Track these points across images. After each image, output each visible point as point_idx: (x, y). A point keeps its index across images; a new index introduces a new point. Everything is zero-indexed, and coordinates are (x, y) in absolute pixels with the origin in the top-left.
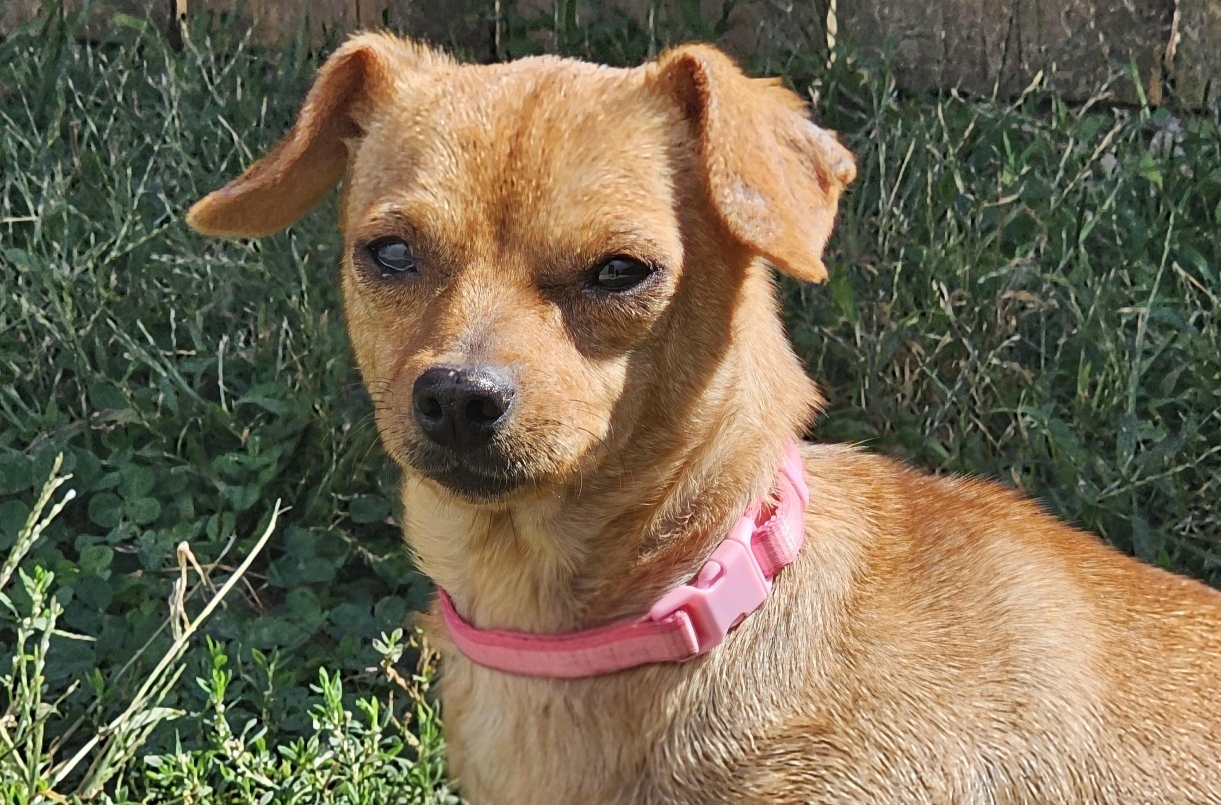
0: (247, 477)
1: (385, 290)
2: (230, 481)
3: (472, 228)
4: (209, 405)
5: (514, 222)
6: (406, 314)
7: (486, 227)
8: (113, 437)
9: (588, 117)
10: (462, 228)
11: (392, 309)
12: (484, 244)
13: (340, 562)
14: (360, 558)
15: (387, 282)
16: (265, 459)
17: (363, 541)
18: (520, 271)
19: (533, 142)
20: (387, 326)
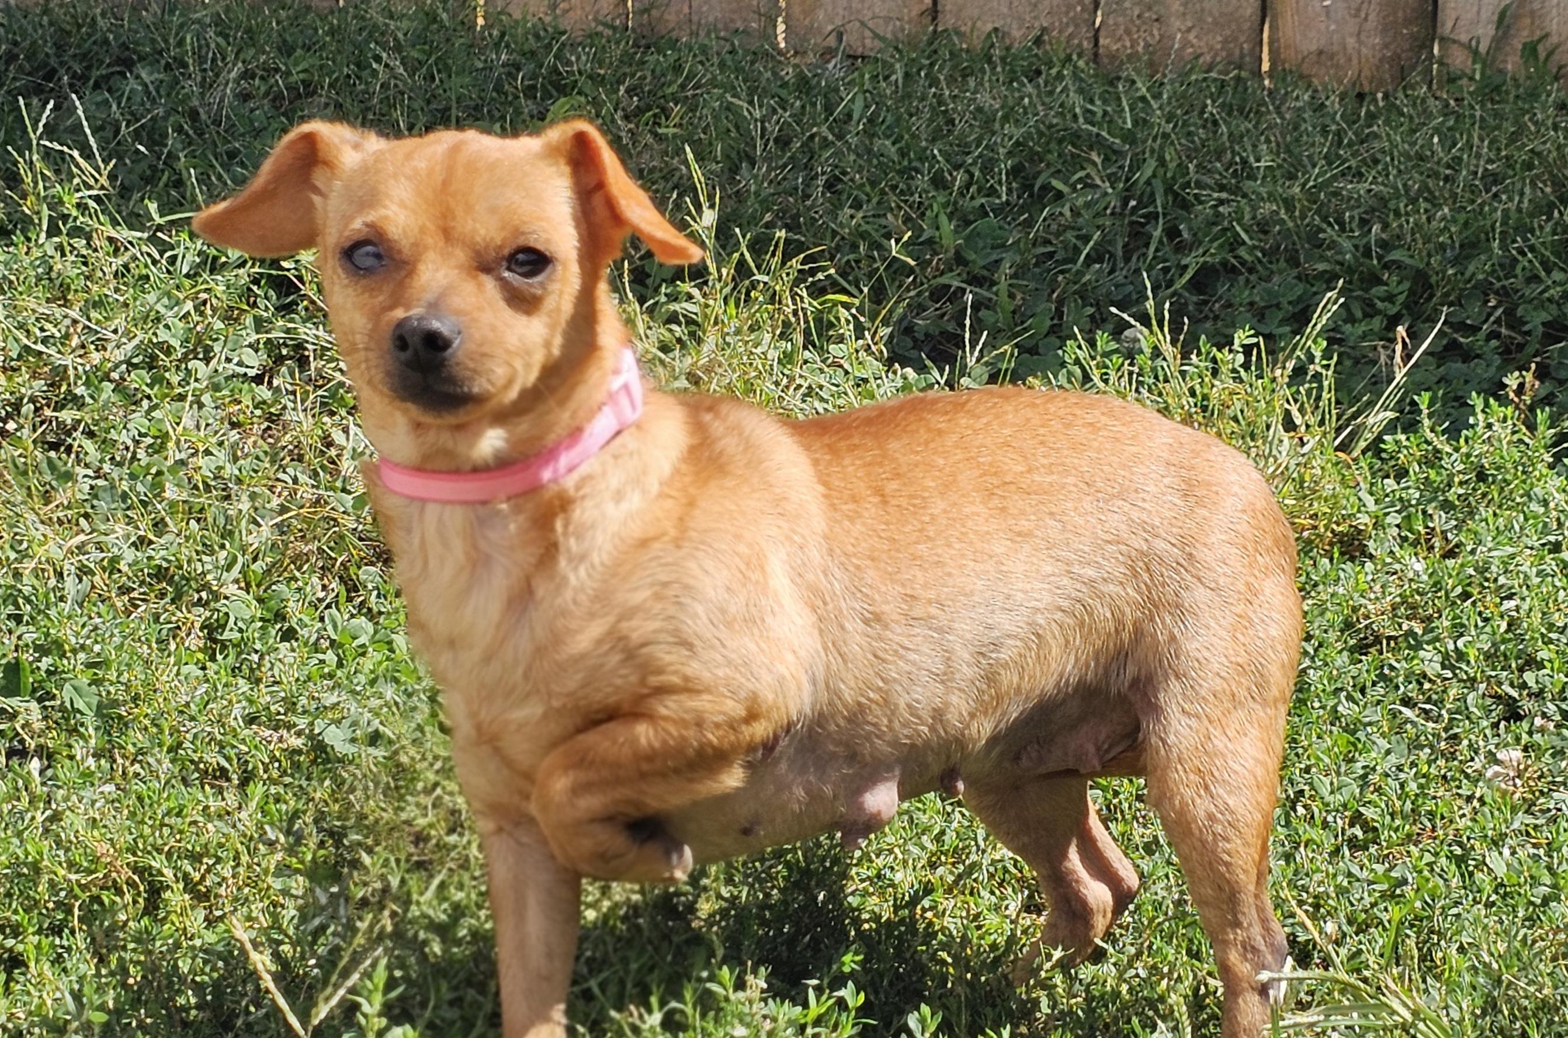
0: (1390, 298)
2: (1383, 300)
4: (1368, 261)
5: (451, 227)
8: (1315, 277)
12: (433, 240)
14: (1455, 340)
16: (1400, 288)
17: (1456, 331)
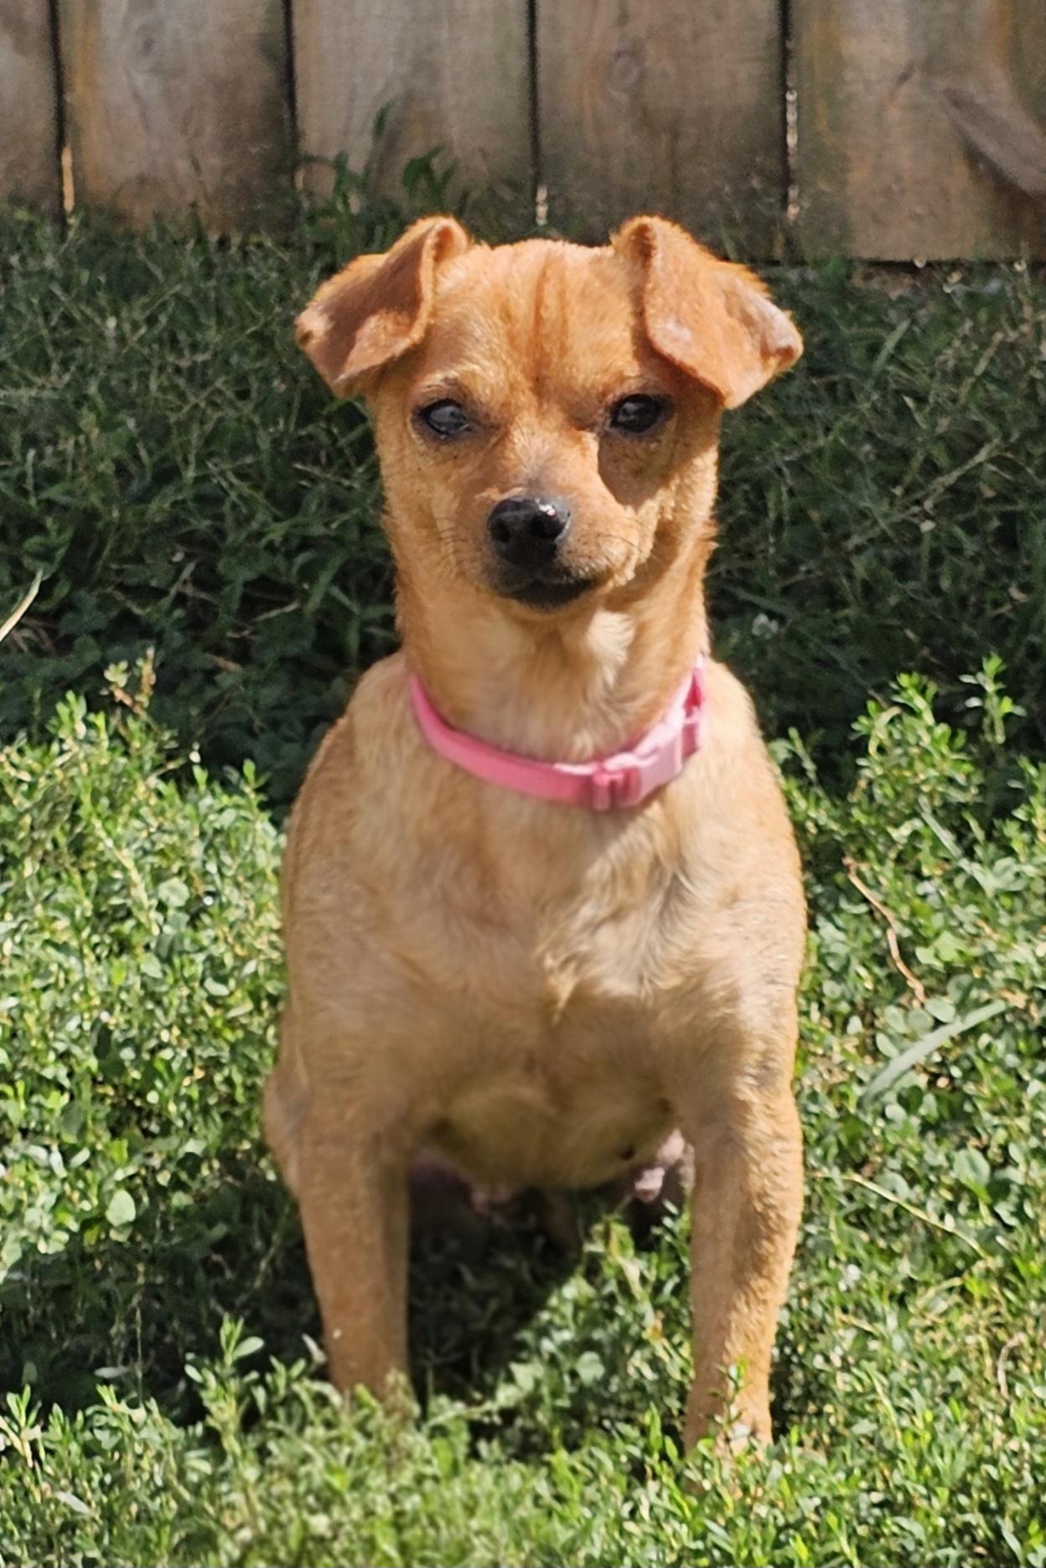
1: (444, 449)
3: (513, 387)
5: (546, 377)
6: (462, 466)
7: (525, 384)
9: (587, 285)
10: (507, 390)
11: (450, 463)
12: (526, 397)
13: (114, 613)
15: (446, 442)
18: (557, 417)
19: (550, 312)
20: (447, 477)
